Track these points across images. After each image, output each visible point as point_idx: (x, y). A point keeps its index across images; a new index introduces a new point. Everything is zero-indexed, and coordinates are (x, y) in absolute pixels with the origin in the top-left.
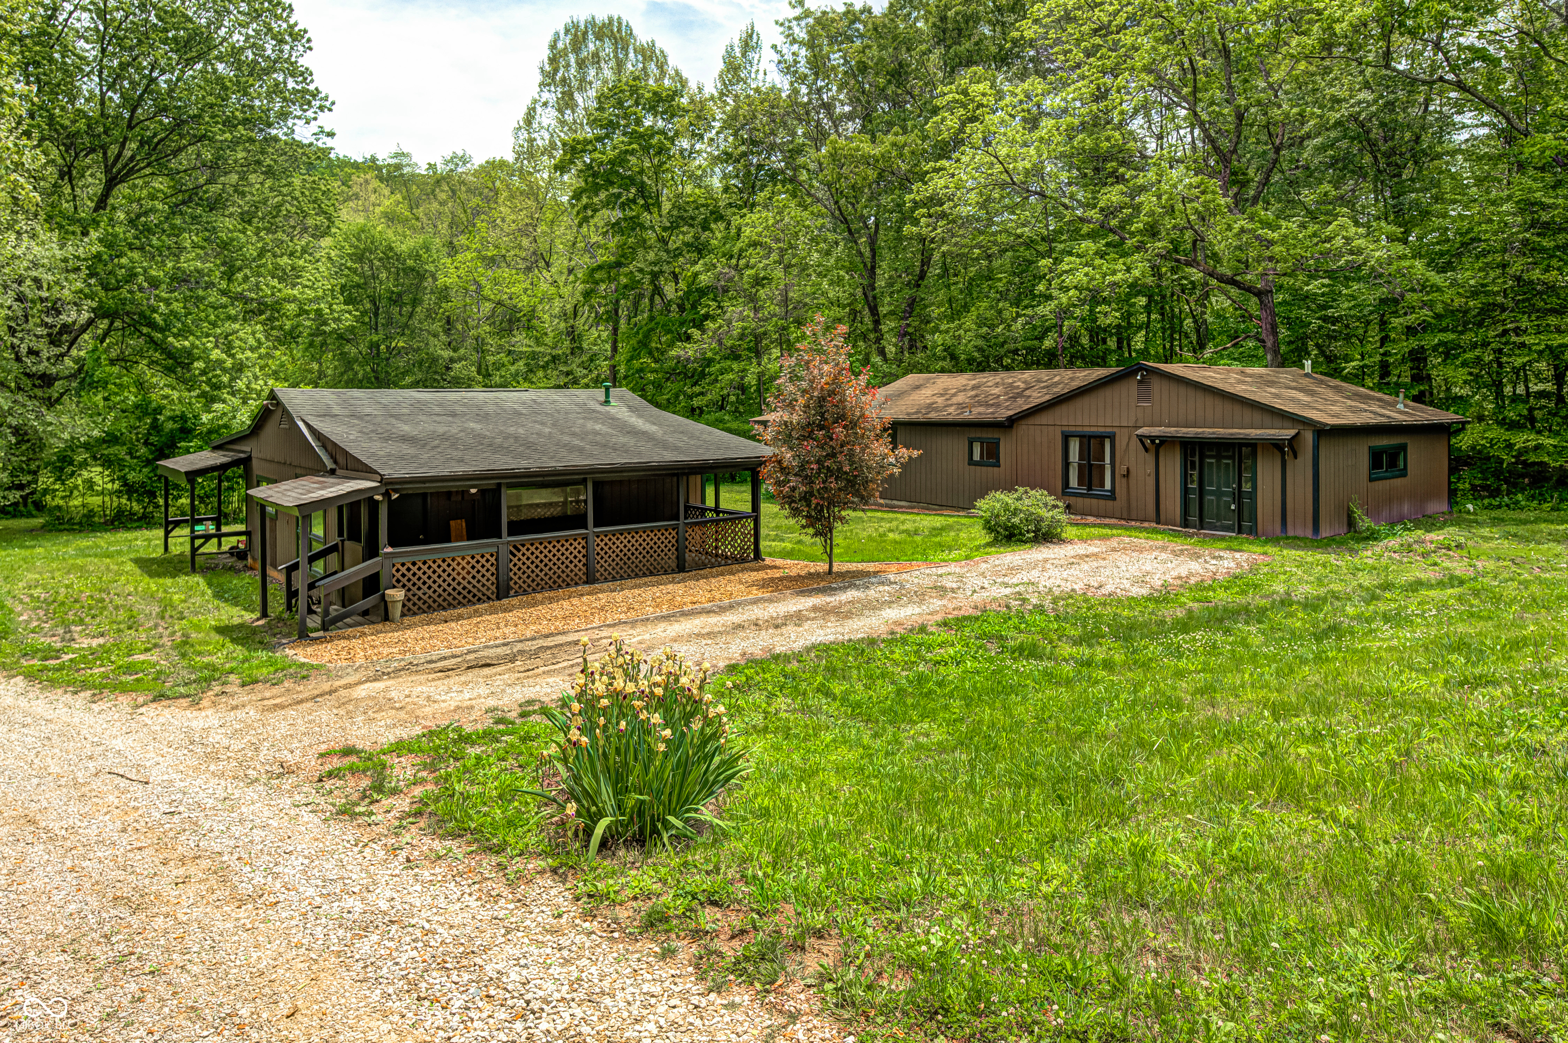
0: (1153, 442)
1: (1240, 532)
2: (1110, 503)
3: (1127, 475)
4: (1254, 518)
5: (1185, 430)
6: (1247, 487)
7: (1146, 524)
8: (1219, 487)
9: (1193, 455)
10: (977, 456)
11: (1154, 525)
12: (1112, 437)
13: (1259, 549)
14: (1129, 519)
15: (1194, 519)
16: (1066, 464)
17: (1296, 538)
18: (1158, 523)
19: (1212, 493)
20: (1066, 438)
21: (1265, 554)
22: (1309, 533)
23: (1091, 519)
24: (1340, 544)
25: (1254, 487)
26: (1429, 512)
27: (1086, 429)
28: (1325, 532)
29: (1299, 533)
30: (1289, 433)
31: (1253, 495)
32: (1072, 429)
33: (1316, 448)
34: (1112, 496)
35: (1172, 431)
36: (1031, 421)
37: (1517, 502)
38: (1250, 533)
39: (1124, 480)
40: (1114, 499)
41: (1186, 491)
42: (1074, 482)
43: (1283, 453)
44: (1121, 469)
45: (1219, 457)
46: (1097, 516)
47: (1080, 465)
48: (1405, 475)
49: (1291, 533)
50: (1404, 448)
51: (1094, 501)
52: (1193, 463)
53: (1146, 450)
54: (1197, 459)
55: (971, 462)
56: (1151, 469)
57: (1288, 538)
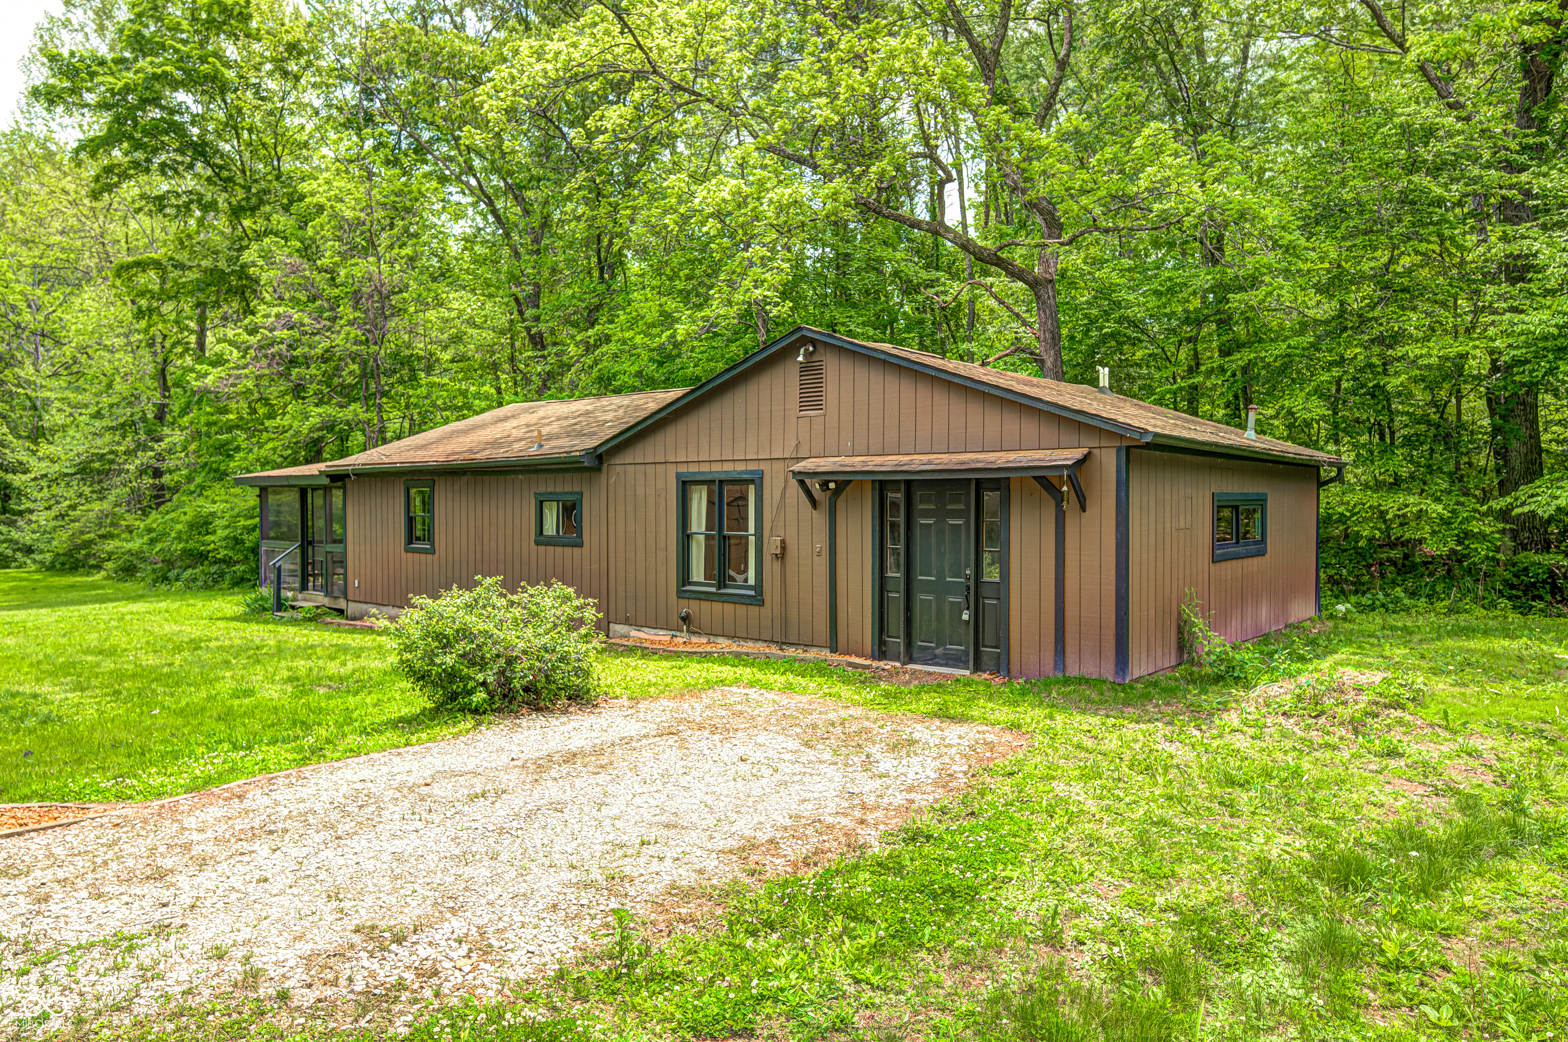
0: (824, 485)
1: (977, 668)
2: (754, 610)
3: (782, 555)
4: (1003, 641)
5: (879, 460)
6: (992, 574)
7: (812, 654)
8: (941, 576)
9: (895, 514)
10: (550, 528)
11: (826, 653)
12: (757, 480)
13: (1004, 714)
14: (783, 644)
15: (897, 641)
16: (685, 538)
17: (1083, 681)
18: (834, 650)
19: (928, 587)
20: (685, 485)
21: (1014, 727)
22: (1108, 670)
23: (723, 643)
24: (1170, 692)
25: (1005, 574)
26: (1292, 620)
27: (716, 467)
28: (1139, 668)
29: (1090, 669)
30: (1068, 456)
31: (1002, 589)
32: (693, 468)
33: (1123, 487)
34: (757, 599)
35: (857, 462)
36: (628, 457)
37: (1397, 600)
38: (996, 671)
39: (777, 565)
40: (762, 603)
41: (882, 584)
42: (698, 572)
43: (1059, 498)
44: (772, 545)
45: (941, 514)
46: (733, 637)
47: (708, 538)
48: (1262, 553)
49: (1073, 670)
50: (1261, 502)
51: (729, 608)
52: (894, 526)
53: (814, 503)
54: (901, 520)
55: (541, 539)
56: (821, 542)
57: (1067, 682)
